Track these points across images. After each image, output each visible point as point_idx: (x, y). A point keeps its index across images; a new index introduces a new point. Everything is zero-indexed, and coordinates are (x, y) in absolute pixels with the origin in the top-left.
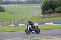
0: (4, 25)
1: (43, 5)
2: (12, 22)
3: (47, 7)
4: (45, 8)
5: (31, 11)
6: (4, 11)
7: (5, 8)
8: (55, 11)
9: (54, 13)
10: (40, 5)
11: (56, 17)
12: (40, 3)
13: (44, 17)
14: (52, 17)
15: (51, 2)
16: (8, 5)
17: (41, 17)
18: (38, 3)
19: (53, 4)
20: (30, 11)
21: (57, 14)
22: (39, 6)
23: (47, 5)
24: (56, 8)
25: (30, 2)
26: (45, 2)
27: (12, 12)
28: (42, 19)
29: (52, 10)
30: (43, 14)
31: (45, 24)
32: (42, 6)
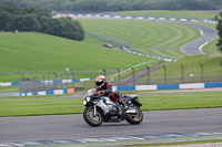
16: (97, 16)
18: (205, 7)
20: (178, 37)
25: (179, 5)
27: (109, 42)
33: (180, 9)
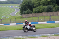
3: (25, 8)
4: (23, 8)
8: (32, 11)
9: (31, 13)
10: (18, 5)
11: (34, 17)
13: (22, 17)
14: (30, 17)
15: (29, 3)
17: (19, 17)
19: (31, 4)
20: (9, 11)
21: (35, 14)
22: (17, 7)
23: (25, 5)
24: (34, 9)
25: (9, 3)
26: (24, 2)
28: (20, 19)
29: (30, 10)
30: (21, 14)
31: (23, 24)
32: (20, 6)
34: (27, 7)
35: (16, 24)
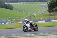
0: (13, 22)
1: (49, 3)
2: (21, 19)
4: (52, 6)
5: (38, 8)
6: (12, 9)
7: (13, 6)
12: (47, 1)
13: (50, 15)
28: (49, 17)
30: (50, 12)
31: (51, 21)
33: (38, 2)
34: (55, 5)
35: (44, 21)
